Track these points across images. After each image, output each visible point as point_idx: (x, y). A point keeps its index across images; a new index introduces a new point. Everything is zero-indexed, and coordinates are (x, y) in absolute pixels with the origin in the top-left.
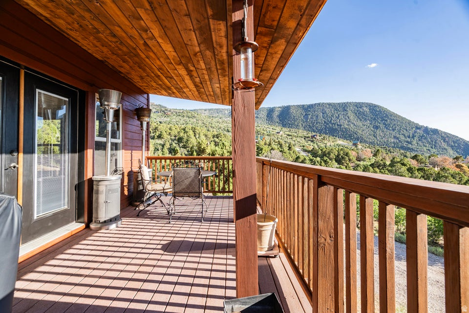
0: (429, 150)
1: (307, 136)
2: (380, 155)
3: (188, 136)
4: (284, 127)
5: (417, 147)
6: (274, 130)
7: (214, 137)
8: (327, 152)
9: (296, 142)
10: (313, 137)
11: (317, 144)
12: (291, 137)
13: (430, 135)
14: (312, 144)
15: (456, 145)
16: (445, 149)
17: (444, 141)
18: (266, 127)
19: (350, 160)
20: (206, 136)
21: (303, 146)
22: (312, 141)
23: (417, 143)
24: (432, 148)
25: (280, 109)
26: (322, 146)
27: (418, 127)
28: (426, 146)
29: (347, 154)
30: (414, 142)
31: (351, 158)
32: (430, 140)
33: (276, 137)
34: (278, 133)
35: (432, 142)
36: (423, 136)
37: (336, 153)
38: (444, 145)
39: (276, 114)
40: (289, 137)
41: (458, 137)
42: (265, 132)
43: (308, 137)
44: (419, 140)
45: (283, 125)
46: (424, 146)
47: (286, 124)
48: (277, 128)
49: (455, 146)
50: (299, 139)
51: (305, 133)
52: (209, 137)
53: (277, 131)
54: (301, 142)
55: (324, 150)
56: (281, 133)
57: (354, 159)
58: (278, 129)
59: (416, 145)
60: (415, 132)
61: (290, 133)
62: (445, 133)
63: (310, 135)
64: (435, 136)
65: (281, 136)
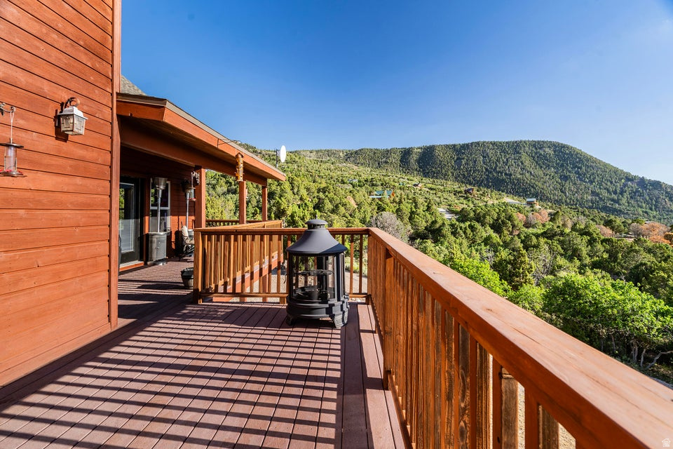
0: (646, 213)
1: (459, 190)
2: (560, 219)
3: (282, 190)
4: (425, 176)
5: (628, 208)
6: (410, 182)
7: (319, 191)
8: (481, 214)
9: (442, 199)
10: (466, 192)
11: (473, 202)
12: (434, 192)
13: (648, 190)
14: (465, 202)
16: (671, 211)
17: (671, 199)
18: (399, 176)
19: (514, 226)
20: (308, 189)
21: (450, 205)
22: (466, 198)
23: (629, 203)
24: (651, 209)
25: (419, 150)
26: (480, 205)
27: (629, 178)
28: (641, 207)
29: (510, 218)
30: (624, 201)
31: (516, 223)
32: (648, 198)
33: (413, 192)
34: (415, 185)
35: (652, 200)
36: (638, 191)
37: (495, 216)
38: (670, 206)
39: (414, 158)
40: (431, 192)
42: (397, 184)
43: (460, 192)
44: (631, 197)
45: (424, 174)
46: (639, 206)
47: (429, 173)
48: (415, 179)
50: (445, 195)
51: (456, 186)
52: (313, 190)
53: (414, 183)
54: (450, 199)
55: (478, 211)
56: (420, 185)
57: (521, 225)
58: (416, 180)
59: (626, 204)
60: (625, 185)
61: (433, 186)
63: (463, 189)
64: (656, 192)
65: (421, 190)
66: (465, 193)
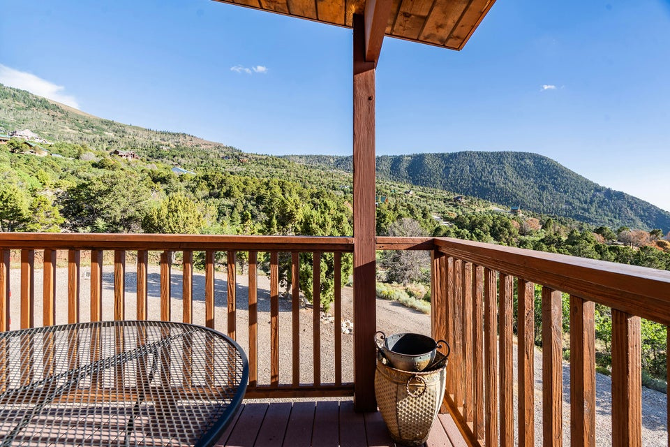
0: (611, 220)
1: (448, 197)
2: (551, 227)
3: (272, 194)
4: (415, 184)
5: (596, 217)
6: (401, 189)
7: (312, 196)
8: (477, 222)
9: (432, 206)
10: (456, 199)
11: (462, 210)
12: (425, 199)
13: (614, 200)
14: (454, 209)
15: (647, 214)
16: (632, 219)
17: (631, 209)
18: (390, 183)
19: (510, 233)
20: (300, 194)
21: (444, 213)
22: (455, 206)
23: (596, 212)
24: (615, 217)
25: (409, 158)
26: (469, 212)
27: (598, 189)
28: (607, 216)
29: (506, 225)
30: (593, 210)
31: (512, 230)
32: (613, 208)
33: (404, 199)
34: (406, 193)
35: (616, 209)
36: (604, 201)
37: (491, 223)
38: (631, 214)
39: (404, 165)
40: (422, 199)
41: (648, 203)
42: (388, 192)
43: (450, 200)
44: (599, 207)
45: (413, 182)
46: (605, 214)
47: (418, 181)
48: (405, 186)
49: (645, 216)
50: (436, 203)
51: (445, 194)
52: (305, 196)
53: (405, 190)
54: (440, 206)
55: (473, 219)
56: (411, 193)
57: (517, 232)
58: (407, 188)
59: (595, 213)
60: (594, 196)
61: (424, 194)
62: (633, 198)
63: (452, 197)
64: (620, 202)
65: (412, 197)
66: (455, 201)
